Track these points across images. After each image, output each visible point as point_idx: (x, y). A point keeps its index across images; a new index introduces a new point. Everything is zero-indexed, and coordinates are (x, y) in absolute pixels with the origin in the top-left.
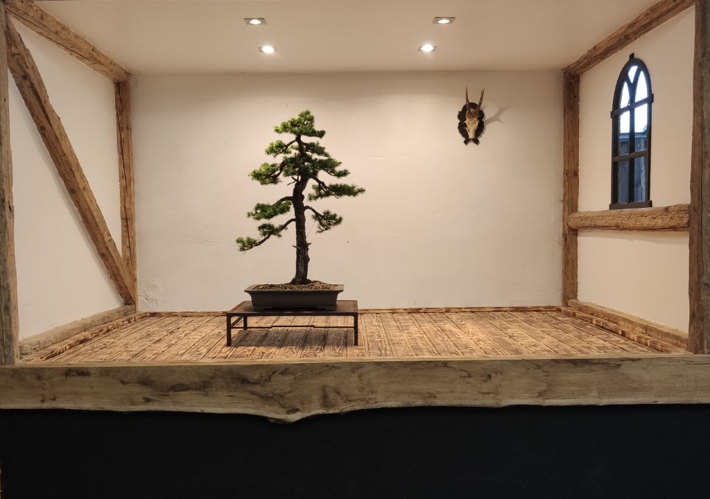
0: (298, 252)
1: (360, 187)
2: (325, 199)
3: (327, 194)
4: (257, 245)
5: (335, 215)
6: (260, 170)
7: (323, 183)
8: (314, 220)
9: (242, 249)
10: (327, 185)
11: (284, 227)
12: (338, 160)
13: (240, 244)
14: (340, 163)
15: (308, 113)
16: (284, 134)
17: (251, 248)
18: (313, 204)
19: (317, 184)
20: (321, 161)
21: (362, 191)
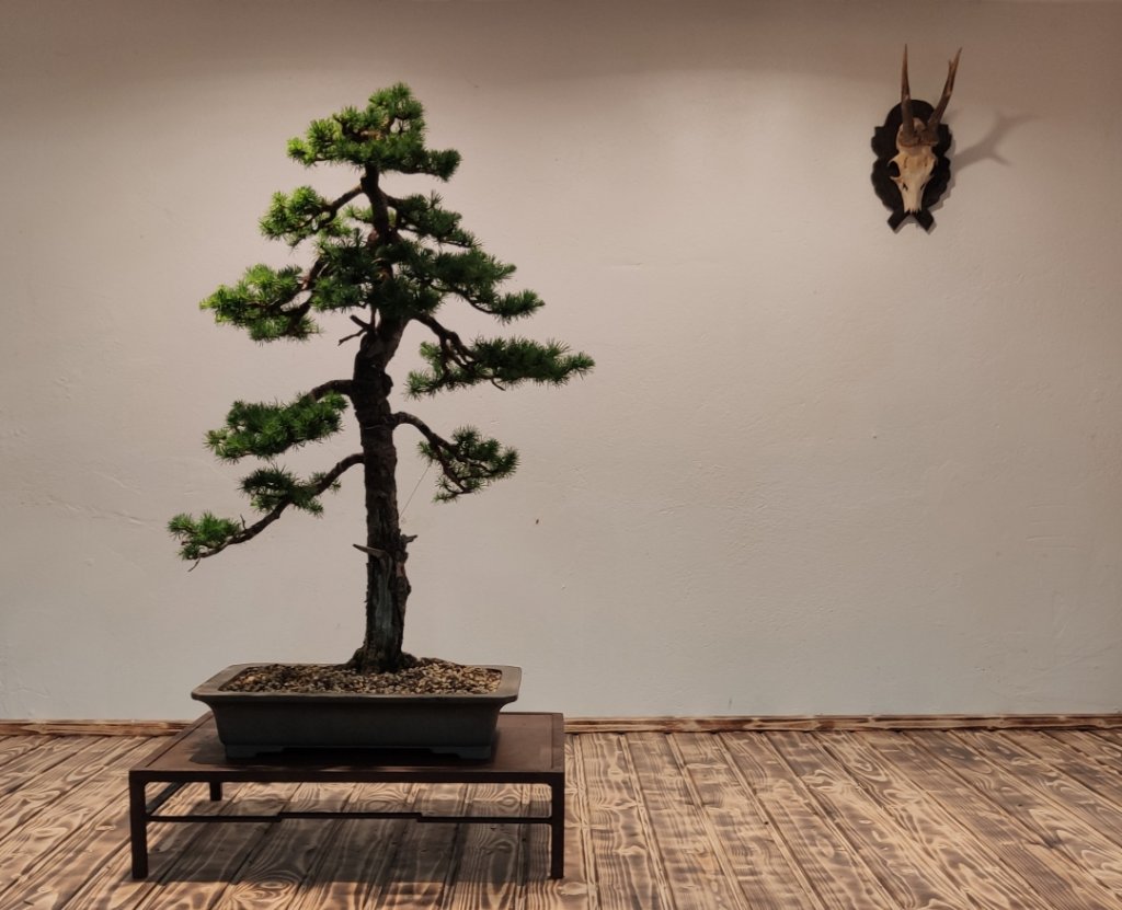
0: (374, 567)
1: (574, 353)
2: (463, 393)
3: (470, 376)
4: (236, 541)
5: (493, 445)
6: (244, 288)
7: (454, 337)
8: (426, 458)
9: (191, 553)
10: (468, 342)
11: (326, 481)
12: (502, 258)
13: (184, 537)
14: (512, 269)
15: (402, 93)
16: (323, 167)
17: (218, 550)
18: (422, 407)
19: (434, 340)
20: (445, 259)
21: (581, 364)
